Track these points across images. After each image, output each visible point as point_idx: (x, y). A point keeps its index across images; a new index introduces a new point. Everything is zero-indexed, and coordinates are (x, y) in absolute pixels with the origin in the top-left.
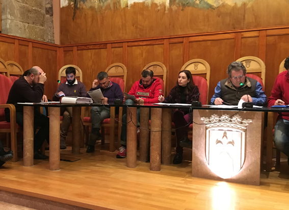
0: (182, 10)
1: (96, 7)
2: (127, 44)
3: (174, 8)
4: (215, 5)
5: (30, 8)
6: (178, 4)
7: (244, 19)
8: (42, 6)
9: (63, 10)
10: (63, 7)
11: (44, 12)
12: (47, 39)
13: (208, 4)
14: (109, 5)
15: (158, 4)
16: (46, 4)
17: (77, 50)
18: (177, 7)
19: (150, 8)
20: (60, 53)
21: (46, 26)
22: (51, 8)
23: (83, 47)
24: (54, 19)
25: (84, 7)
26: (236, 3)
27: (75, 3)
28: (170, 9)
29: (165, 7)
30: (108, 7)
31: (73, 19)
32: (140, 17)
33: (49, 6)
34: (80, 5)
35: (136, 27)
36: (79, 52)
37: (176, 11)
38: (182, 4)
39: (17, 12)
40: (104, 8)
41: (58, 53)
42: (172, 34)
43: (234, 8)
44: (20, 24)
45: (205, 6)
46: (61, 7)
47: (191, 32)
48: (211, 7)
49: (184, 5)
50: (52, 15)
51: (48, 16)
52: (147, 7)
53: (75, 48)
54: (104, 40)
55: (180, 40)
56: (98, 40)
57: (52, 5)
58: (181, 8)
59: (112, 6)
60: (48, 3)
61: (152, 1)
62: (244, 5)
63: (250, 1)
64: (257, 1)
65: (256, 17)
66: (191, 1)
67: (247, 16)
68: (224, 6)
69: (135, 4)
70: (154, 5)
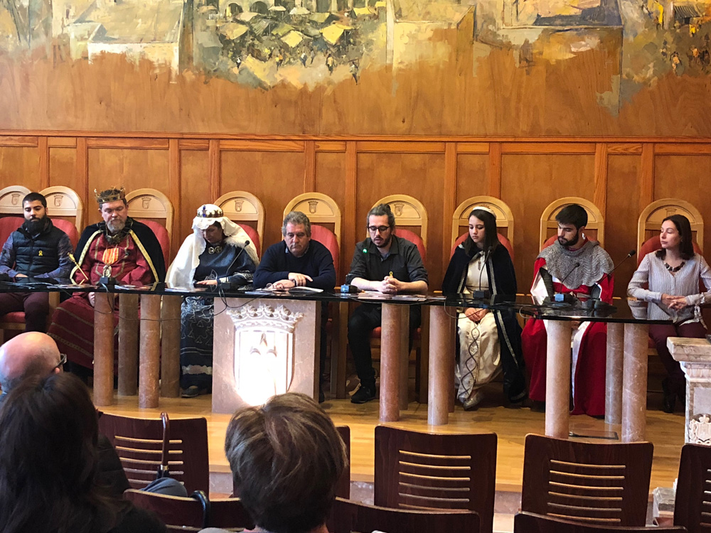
0: (206, 83)
1: (10, 49)
2: (85, 142)
3: (189, 75)
4: (268, 82)
6: (197, 69)
7: (320, 115)
13: (255, 78)
14: (43, 49)
15: (156, 64)
18: (195, 74)
19: (137, 69)
26: (305, 84)
28: (181, 78)
29: (170, 71)
30: (40, 53)
32: (115, 86)
35: (108, 105)
37: (193, 84)
38: (205, 69)
40: (29, 54)
42: (185, 130)
43: (303, 92)
45: (250, 80)
48: (260, 84)
49: (209, 72)
52: (132, 65)
55: (203, 144)
56: (16, 127)
58: (203, 78)
59: (49, 52)
61: (143, 55)
62: (320, 89)
63: (330, 83)
64: (342, 84)
65: (340, 115)
66: (222, 68)
67: (324, 111)
68: (284, 85)
69: (103, 56)
70: (147, 64)
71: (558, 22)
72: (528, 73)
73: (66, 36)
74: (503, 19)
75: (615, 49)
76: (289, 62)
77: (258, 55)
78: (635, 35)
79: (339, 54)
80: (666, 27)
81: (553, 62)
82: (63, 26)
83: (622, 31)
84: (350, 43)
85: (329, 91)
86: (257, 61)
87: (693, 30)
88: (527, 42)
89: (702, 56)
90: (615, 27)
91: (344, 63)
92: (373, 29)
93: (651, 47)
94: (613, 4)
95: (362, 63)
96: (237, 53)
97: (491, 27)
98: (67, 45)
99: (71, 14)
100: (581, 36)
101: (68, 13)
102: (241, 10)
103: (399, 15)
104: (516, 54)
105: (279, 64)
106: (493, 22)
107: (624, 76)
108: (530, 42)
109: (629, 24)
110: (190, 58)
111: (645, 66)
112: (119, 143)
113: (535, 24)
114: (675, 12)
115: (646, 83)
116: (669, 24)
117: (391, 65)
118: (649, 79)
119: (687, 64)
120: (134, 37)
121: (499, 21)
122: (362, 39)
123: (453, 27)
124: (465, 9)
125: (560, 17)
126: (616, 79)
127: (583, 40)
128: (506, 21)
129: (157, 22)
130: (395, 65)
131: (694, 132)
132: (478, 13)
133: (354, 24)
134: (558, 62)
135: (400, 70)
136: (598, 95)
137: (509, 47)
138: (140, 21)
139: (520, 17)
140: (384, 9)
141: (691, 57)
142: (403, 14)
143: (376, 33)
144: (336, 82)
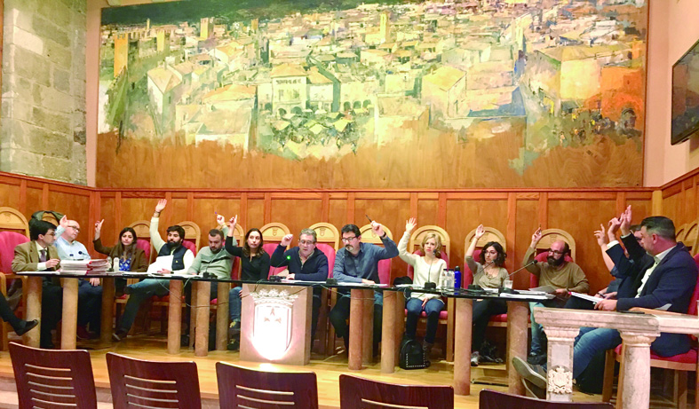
0: (263, 157)
1: (151, 139)
2: (192, 194)
3: (254, 153)
4: (301, 156)
5: (48, 132)
6: (259, 149)
7: (332, 176)
8: (68, 129)
9: (101, 137)
10: (102, 134)
11: (71, 137)
12: (75, 179)
13: (293, 154)
14: (169, 139)
15: (235, 146)
16: (75, 127)
17: (122, 197)
18: (257, 152)
19: (224, 150)
20: (95, 200)
21: (73, 158)
22: (83, 133)
23: (131, 193)
24: (87, 149)
25: (134, 137)
26: (323, 157)
27: (120, 130)
28: (249, 155)
29: (242, 151)
30: (168, 141)
31: (117, 152)
32: (211, 160)
33: (80, 129)
34: (128, 133)
35: (206, 173)
36: (125, 199)
37: (256, 158)
38: (263, 149)
39: (26, 139)
40: (162, 142)
41: (92, 200)
42: (251, 187)
43: (322, 162)
44: (32, 156)
45: (290, 155)
46: (99, 132)
47: (273, 187)
48: (296, 157)
49: (266, 151)
50: (84, 143)
51: (77, 144)
52: (221, 148)
53: (119, 195)
54: (161, 186)
55: (261, 195)
56: (152, 186)
57: (85, 128)
58: (262, 154)
59: (173, 141)
60: (79, 126)
61: (227, 141)
62: (333, 160)
63: (338, 156)
64: (346, 156)
65: (345, 176)
66: (274, 148)
67: (335, 173)
68: (311, 158)
69: (204, 143)
70: (229, 147)
71: (483, 114)
72: (464, 148)
73: (183, 131)
74: (448, 113)
75: (521, 131)
76: (314, 144)
77: (294, 139)
78: (535, 121)
79: (345, 137)
80: (556, 115)
81: (480, 140)
82: (182, 125)
83: (526, 118)
84: (351, 130)
85: (338, 161)
86: (294, 143)
87: (574, 117)
88: (463, 128)
89: (581, 134)
90: (521, 117)
91: (348, 143)
92: (366, 122)
93: (546, 128)
94: (520, 102)
95: (358, 144)
96: (283, 138)
97: (440, 119)
98: (183, 137)
99: (187, 117)
100: (498, 124)
101: (184, 117)
102: (285, 112)
103: (382, 112)
104: (456, 135)
105: (308, 145)
106: (441, 115)
107: (527, 148)
108: (466, 127)
109: (531, 114)
110: (255, 143)
111: (541, 142)
112: (211, 195)
113: (469, 116)
114: (562, 106)
115: (542, 152)
116: (559, 113)
117: (376, 144)
118: (544, 150)
119: (570, 139)
120: (222, 131)
121: (445, 115)
122: (359, 128)
123: (416, 119)
124: (424, 108)
125: (485, 111)
126: (522, 150)
127: (500, 125)
128: (450, 114)
129: (236, 121)
130: (379, 144)
131: (575, 185)
132: (432, 110)
133: (354, 119)
134: (484, 140)
135: (382, 146)
136: (510, 160)
137: (452, 131)
138: (226, 121)
139: (459, 111)
140: (373, 109)
141: (573, 135)
142: (385, 112)
143: (368, 124)
144: (343, 155)
